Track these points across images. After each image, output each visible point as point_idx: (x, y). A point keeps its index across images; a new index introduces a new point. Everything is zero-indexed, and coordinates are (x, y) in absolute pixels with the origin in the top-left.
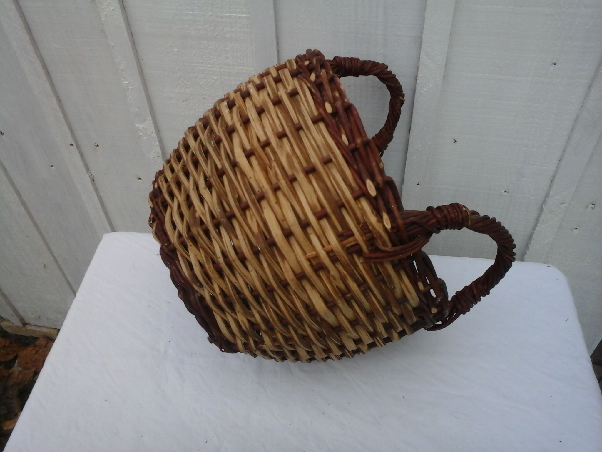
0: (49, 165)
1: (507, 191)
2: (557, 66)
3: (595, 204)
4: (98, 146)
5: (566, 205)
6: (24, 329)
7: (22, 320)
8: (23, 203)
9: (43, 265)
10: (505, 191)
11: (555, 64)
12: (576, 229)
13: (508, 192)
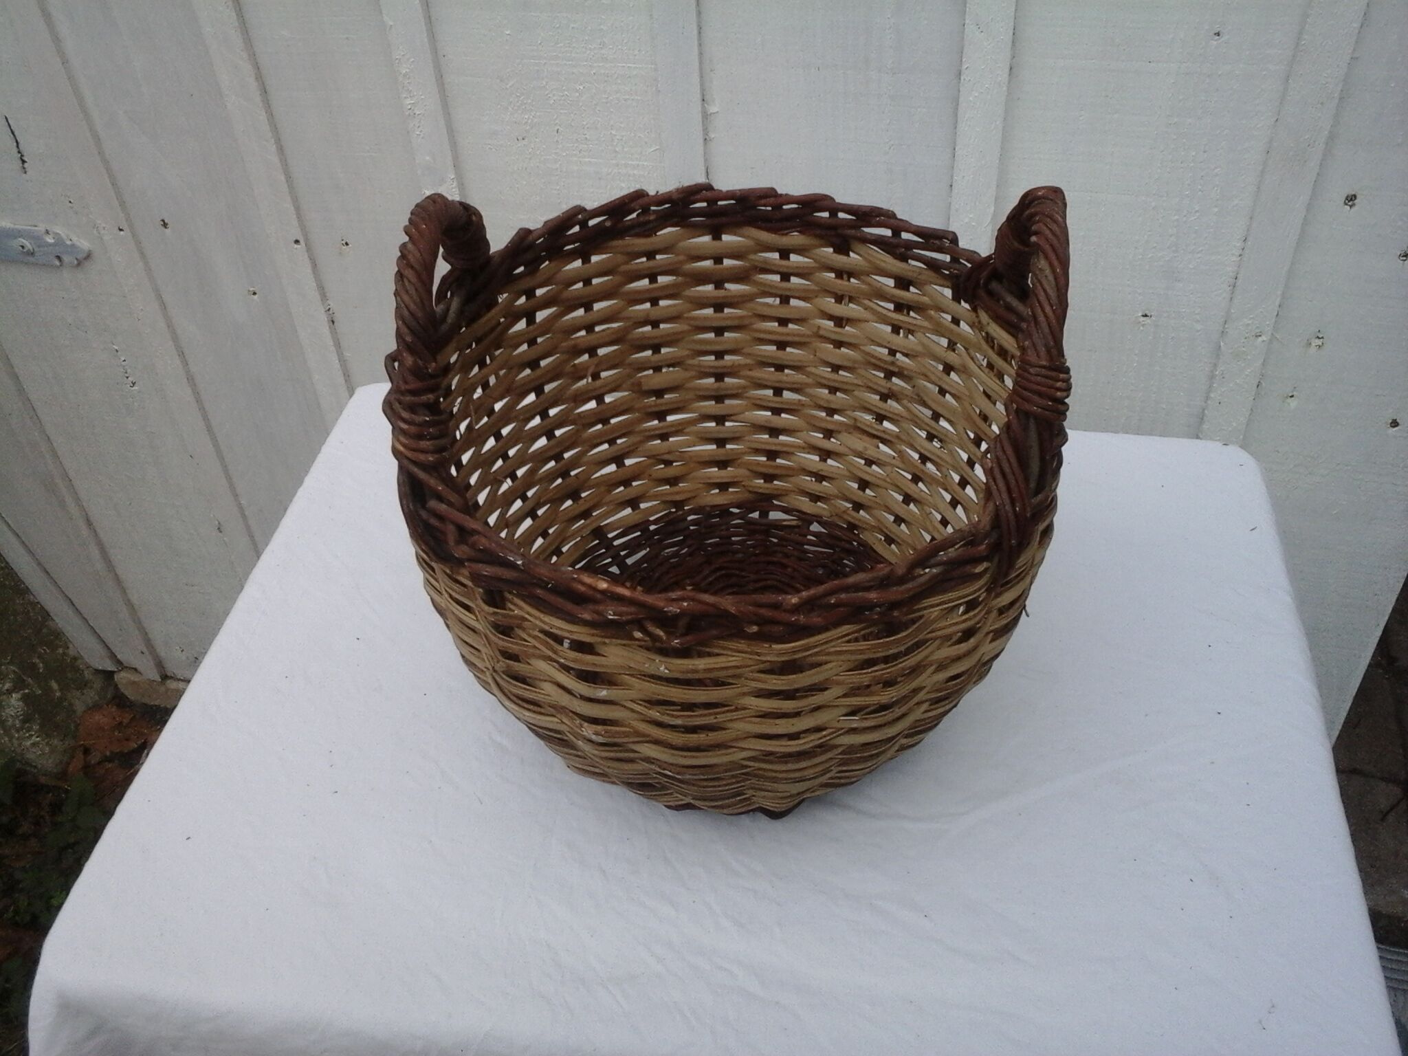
0: (249, 291)
1: (1149, 315)
2: (1224, 38)
3: (1323, 338)
4: (347, 244)
5: (1264, 338)
6: (162, 689)
7: (160, 665)
8: (191, 379)
9: (217, 522)
10: (1144, 314)
11: (1218, 34)
12: (1292, 396)
13: (1151, 316)
